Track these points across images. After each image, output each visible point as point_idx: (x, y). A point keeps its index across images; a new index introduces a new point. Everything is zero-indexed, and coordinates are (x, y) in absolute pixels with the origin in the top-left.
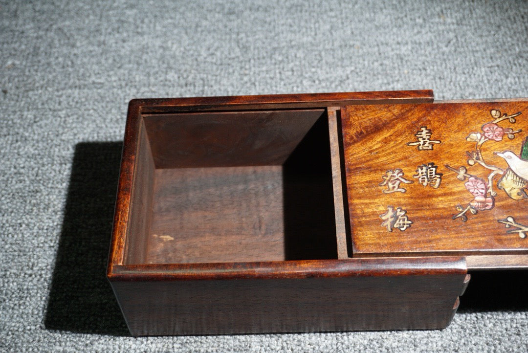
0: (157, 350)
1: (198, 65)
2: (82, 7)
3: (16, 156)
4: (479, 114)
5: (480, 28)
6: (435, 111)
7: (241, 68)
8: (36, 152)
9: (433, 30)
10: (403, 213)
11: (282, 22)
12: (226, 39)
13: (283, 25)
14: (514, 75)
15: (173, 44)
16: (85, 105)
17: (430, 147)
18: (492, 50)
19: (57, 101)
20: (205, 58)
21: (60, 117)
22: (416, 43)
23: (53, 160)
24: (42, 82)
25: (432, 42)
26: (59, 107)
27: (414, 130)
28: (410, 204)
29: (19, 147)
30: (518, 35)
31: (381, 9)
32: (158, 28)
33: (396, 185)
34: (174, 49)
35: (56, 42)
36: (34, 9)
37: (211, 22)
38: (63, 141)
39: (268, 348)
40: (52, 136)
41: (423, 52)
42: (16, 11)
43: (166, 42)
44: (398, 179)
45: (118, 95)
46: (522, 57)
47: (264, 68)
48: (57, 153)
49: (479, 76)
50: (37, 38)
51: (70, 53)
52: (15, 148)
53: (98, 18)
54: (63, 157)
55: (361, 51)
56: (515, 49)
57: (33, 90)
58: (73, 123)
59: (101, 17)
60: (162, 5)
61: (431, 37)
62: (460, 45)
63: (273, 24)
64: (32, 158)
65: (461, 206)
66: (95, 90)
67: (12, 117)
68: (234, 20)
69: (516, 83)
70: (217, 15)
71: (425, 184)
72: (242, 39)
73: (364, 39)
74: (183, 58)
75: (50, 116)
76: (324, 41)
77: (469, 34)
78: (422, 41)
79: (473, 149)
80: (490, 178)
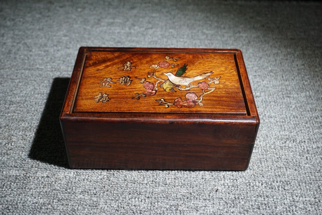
4: (159, 57)
6: (137, 55)
10: (106, 95)
17: (130, 69)
27: (124, 62)
28: (111, 92)
33: (107, 84)
44: (108, 82)
65: (138, 94)
71: (122, 84)
79: (152, 71)
80: (157, 83)
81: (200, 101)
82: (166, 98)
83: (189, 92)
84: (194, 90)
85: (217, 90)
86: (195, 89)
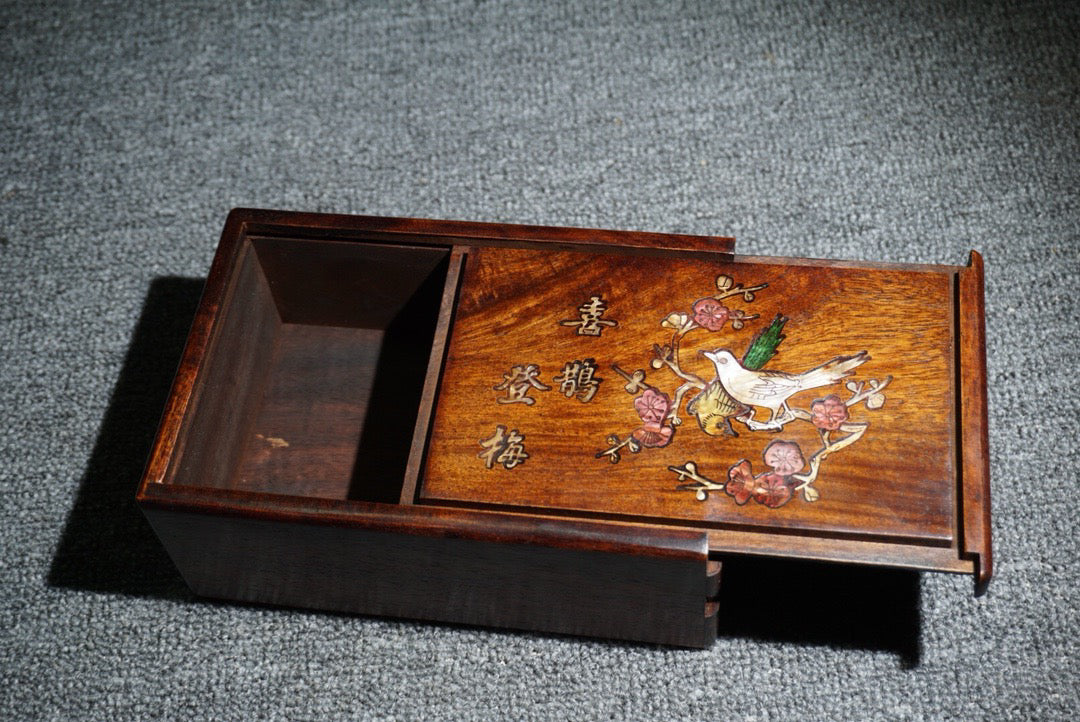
0: (281, 673)
1: (339, 172)
2: (130, 77)
3: (30, 355)
4: (696, 281)
5: (835, 73)
7: (415, 173)
8: (64, 346)
9: (752, 83)
11: (487, 82)
12: (387, 120)
13: (487, 88)
14: (893, 158)
15: (293, 134)
16: (144, 257)
17: (596, 333)
18: (856, 114)
19: (96, 253)
20: (351, 158)
21: (101, 281)
22: (722, 108)
23: (93, 358)
24: (66, 220)
25: (751, 105)
26: (99, 264)
29: (35, 339)
30: (902, 82)
31: (662, 48)
32: (267, 107)
34: (296, 144)
35: (88, 144)
36: (46, 85)
37: (360, 89)
38: (109, 323)
39: (466, 661)
40: (89, 316)
41: (734, 122)
42: (15, 92)
43: (281, 132)
45: (201, 234)
46: (907, 124)
47: (455, 172)
48: (98, 346)
49: (831, 162)
50: (55, 139)
51: (114, 163)
52: (27, 341)
53: (161, 93)
54: (111, 353)
55: (625, 130)
56: (896, 111)
57: (52, 235)
58: (123, 290)
59: (166, 92)
60: (272, 64)
61: (748, 96)
62: (800, 107)
63: (469, 87)
64: (57, 357)
65: (617, 438)
66: (160, 229)
67: (18, 285)
68: (401, 85)
69: (895, 173)
70: (370, 77)
71: (569, 393)
72: (415, 118)
73: (632, 106)
74: (312, 160)
75: (83, 280)
76: (561, 113)
77: (817, 85)
78: (733, 104)
79: (667, 341)
80: (680, 394)
81: (807, 480)
82: (704, 460)
83: (778, 437)
84: (797, 433)
85: (871, 436)
86: (800, 427)
